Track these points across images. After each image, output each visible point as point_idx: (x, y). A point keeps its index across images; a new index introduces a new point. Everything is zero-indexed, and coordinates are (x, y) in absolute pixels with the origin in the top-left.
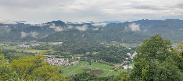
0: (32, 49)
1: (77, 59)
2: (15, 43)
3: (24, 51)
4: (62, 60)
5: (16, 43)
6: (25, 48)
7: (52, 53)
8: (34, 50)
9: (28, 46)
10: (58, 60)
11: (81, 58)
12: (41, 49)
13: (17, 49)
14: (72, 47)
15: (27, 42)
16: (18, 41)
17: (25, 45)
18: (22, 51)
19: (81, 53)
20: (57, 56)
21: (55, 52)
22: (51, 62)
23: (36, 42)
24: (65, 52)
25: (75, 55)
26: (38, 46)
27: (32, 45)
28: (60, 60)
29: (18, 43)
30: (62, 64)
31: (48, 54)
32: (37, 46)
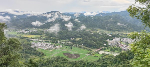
0: (29, 34)
1: (62, 44)
2: (17, 29)
3: (22, 36)
4: (49, 44)
5: (19, 29)
6: (23, 33)
7: (44, 38)
8: (31, 35)
9: (27, 32)
10: (46, 44)
11: (65, 43)
12: (36, 35)
13: (17, 34)
14: (61, 33)
15: (27, 29)
16: (21, 27)
17: (25, 30)
18: (20, 36)
19: (67, 39)
20: (47, 41)
21: (46, 37)
22: (39, 46)
23: (34, 28)
24: (54, 37)
25: (62, 40)
26: (35, 32)
27: (30, 31)
28: (47, 44)
29: (20, 29)
30: (47, 48)
31: (40, 38)
32: (33, 32)
